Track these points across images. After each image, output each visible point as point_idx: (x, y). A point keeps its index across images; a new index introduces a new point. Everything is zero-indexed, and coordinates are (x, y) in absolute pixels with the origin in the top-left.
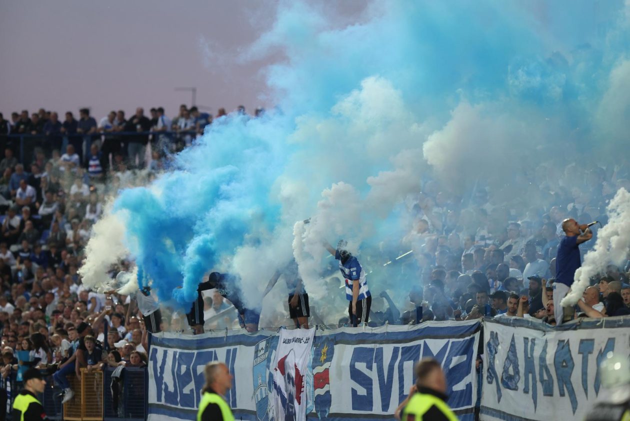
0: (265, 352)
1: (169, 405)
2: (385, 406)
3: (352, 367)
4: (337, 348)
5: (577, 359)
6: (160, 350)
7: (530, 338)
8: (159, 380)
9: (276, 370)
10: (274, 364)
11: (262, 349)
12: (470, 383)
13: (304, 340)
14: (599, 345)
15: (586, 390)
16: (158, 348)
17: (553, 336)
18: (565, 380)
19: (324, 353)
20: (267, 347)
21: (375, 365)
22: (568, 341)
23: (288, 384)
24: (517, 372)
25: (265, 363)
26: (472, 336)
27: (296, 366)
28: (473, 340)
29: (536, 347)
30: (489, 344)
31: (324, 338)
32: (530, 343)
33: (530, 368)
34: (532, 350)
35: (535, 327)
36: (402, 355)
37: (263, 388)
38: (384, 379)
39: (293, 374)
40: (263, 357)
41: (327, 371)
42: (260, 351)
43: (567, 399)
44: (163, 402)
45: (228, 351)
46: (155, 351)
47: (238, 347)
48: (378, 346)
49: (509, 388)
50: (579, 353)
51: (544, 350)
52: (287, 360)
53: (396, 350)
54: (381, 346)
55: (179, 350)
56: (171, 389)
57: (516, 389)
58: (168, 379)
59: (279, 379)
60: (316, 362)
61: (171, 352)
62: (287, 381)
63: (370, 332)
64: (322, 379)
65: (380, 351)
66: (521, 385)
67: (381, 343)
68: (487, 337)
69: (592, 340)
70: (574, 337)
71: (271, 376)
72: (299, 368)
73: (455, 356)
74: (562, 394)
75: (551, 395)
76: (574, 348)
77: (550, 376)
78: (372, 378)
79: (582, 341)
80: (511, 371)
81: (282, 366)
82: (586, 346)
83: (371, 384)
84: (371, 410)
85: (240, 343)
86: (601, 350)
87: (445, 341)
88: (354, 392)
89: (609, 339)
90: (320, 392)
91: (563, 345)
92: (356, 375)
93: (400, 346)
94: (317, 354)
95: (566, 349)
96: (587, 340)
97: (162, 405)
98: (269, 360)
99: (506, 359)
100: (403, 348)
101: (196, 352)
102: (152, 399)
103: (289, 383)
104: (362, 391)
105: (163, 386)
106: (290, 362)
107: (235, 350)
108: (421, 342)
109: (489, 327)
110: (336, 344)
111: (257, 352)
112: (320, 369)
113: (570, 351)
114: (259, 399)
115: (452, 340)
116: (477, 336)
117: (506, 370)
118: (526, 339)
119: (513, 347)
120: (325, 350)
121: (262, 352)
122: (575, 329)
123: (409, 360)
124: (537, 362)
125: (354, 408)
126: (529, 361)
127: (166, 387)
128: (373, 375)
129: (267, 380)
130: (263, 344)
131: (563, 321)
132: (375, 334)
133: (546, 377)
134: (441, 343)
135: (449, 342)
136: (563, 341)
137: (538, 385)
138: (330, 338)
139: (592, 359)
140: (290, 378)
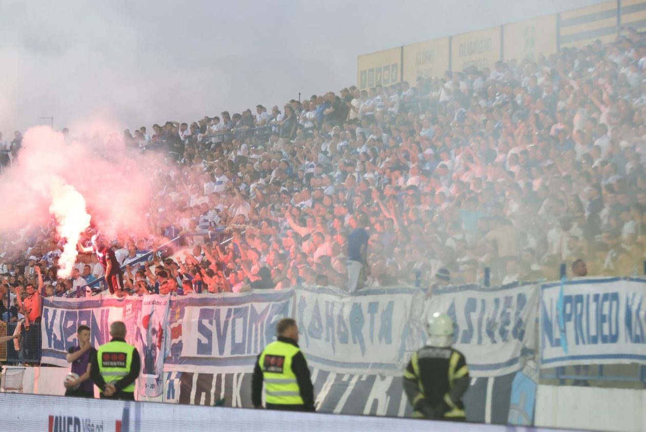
0: (132, 312)
1: (57, 350)
2: (221, 351)
3: (200, 323)
4: (187, 309)
5: (367, 316)
6: (51, 310)
7: (330, 301)
8: (50, 332)
10: (140, 320)
11: (129, 310)
13: (163, 302)
14: (383, 306)
15: (372, 339)
16: (49, 308)
17: (348, 300)
18: (357, 332)
19: (178, 313)
20: (133, 308)
21: (214, 321)
22: (360, 304)
24: (320, 325)
25: (132, 320)
26: (287, 300)
27: (159, 323)
28: (288, 303)
29: (335, 308)
30: (299, 304)
31: (177, 302)
32: (330, 306)
33: (330, 323)
34: (332, 310)
35: (335, 293)
36: (234, 314)
38: (221, 332)
39: (157, 328)
40: (130, 316)
41: (180, 326)
42: (127, 311)
43: (358, 346)
44: (53, 348)
45: (103, 311)
46: (47, 311)
47: (110, 308)
48: (217, 307)
49: (313, 336)
50: (368, 312)
51: (341, 310)
52: (151, 318)
53: (229, 311)
54: (219, 307)
55: (65, 310)
56: (59, 338)
57: (319, 338)
58: (56, 331)
60: (172, 319)
61: (59, 311)
63: (211, 297)
64: (177, 332)
65: (218, 311)
66: (324, 335)
67: (219, 305)
68: (298, 301)
69: (377, 303)
70: (364, 301)
71: (139, 329)
73: (275, 314)
74: (355, 342)
75: (347, 343)
76: (365, 309)
77: (346, 329)
78: (212, 331)
79: (370, 304)
80: (317, 325)
82: (373, 307)
83: (211, 335)
84: (211, 354)
85: (112, 305)
86: (384, 310)
87: (267, 304)
88: (199, 341)
89: (389, 302)
90: (176, 341)
91: (356, 307)
92: (202, 329)
93: (233, 307)
94: (173, 314)
95: (358, 310)
96: (374, 303)
97: (52, 350)
98: (136, 317)
99: (312, 317)
100: (235, 309)
101: (78, 311)
102: (45, 345)
103: (153, 335)
104: (205, 341)
105: (53, 336)
106: (155, 319)
107: (108, 311)
108: (249, 305)
109: (300, 293)
110: (186, 305)
111: (125, 312)
112: (175, 325)
113: (361, 311)
115: (272, 303)
116: (291, 300)
117: (312, 325)
118: (327, 302)
119: (317, 308)
120: (178, 310)
121: (130, 312)
122: (365, 295)
123: (240, 317)
124: (336, 319)
125: (198, 353)
126: (330, 318)
127: (55, 336)
128: (213, 329)
129: (135, 332)
130: (129, 306)
132: (214, 299)
133: (342, 330)
134: (264, 305)
135: (270, 304)
136: (357, 304)
137: (336, 336)
138: (181, 302)
139: (378, 316)
140: (155, 331)
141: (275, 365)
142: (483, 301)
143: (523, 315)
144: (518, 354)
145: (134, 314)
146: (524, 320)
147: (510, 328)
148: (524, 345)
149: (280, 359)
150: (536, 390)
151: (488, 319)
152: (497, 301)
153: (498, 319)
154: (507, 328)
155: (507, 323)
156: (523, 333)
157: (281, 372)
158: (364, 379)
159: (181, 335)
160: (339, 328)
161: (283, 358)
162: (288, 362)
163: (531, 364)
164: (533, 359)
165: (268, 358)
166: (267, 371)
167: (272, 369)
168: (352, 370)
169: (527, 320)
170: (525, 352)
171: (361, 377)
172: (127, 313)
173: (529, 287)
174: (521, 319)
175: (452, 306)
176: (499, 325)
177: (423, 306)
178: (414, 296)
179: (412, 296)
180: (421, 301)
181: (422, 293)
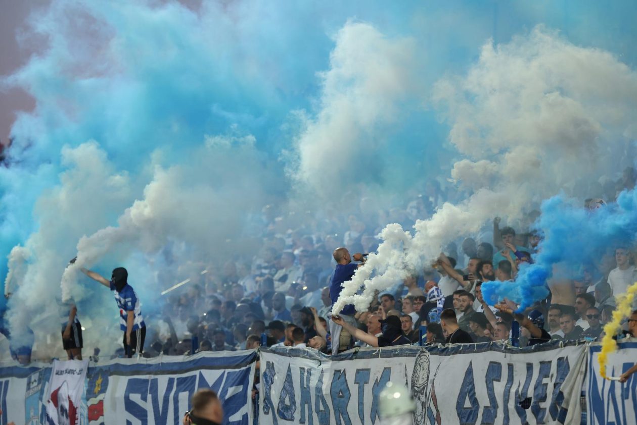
0: (39, 384)
3: (127, 398)
4: (111, 379)
5: (354, 389)
7: (306, 368)
9: (49, 402)
10: (47, 396)
11: (35, 381)
12: (247, 414)
13: (78, 371)
14: (375, 375)
15: (362, 420)
17: (328, 366)
18: (341, 410)
19: (99, 385)
20: (40, 380)
21: (149, 396)
22: (344, 371)
23: (61, 416)
24: (293, 402)
25: (38, 395)
26: (248, 366)
27: (69, 398)
28: (249, 370)
29: (312, 377)
30: (265, 374)
31: (98, 370)
32: (306, 374)
33: (306, 399)
34: (308, 380)
35: (311, 357)
36: (178, 385)
37: (35, 421)
38: (159, 411)
39: (66, 406)
40: (36, 389)
41: (101, 402)
42: (33, 383)
47: (10, 379)
48: (153, 377)
49: (284, 418)
50: (356, 383)
51: (320, 380)
52: (60, 392)
53: (171, 381)
54: (156, 377)
57: (292, 419)
59: (52, 412)
60: (90, 393)
62: (60, 413)
63: (144, 363)
64: (96, 411)
65: (155, 382)
66: (297, 416)
67: (156, 374)
69: (369, 370)
70: (350, 367)
71: (44, 408)
72: (73, 400)
73: (231, 386)
76: (351, 377)
77: (326, 406)
78: (147, 410)
79: (358, 371)
80: (287, 402)
81: (55, 398)
82: (362, 376)
83: (146, 416)
85: (11, 375)
86: (377, 380)
87: (220, 372)
88: (128, 423)
89: (385, 368)
90: (95, 423)
91: (339, 375)
92: (131, 406)
93: (176, 376)
94: (91, 385)
95: (342, 379)
96: (363, 370)
98: (42, 392)
99: (282, 389)
100: (178, 379)
103: (63, 415)
104: (137, 423)
106: (64, 393)
107: (7, 383)
108: (196, 373)
109: (265, 357)
110: (111, 374)
111: (29, 384)
112: (94, 401)
113: (346, 381)
115: (227, 371)
116: (253, 366)
117: (282, 401)
118: (302, 369)
119: (289, 378)
120: (99, 381)
121: (35, 384)
122: (351, 359)
123: (185, 390)
124: (313, 393)
126: (305, 391)
128: (148, 406)
129: (40, 412)
131: (339, 351)
132: (150, 365)
133: (322, 408)
134: (217, 373)
135: (224, 372)
136: (340, 371)
137: (314, 416)
138: (104, 370)
139: (368, 389)
140: (63, 410)
142: (511, 367)
143: (565, 388)
146: (565, 395)
147: (547, 405)
151: (517, 392)
152: (530, 367)
153: (531, 392)
154: (542, 405)
155: (544, 399)
156: (565, 412)
159: (103, 415)
160: (317, 406)
169: (570, 394)
172: (32, 386)
173: (573, 348)
174: (561, 393)
175: (469, 372)
176: (533, 401)
177: (429, 371)
178: (417, 359)
179: (414, 359)
180: (426, 365)
181: (428, 354)
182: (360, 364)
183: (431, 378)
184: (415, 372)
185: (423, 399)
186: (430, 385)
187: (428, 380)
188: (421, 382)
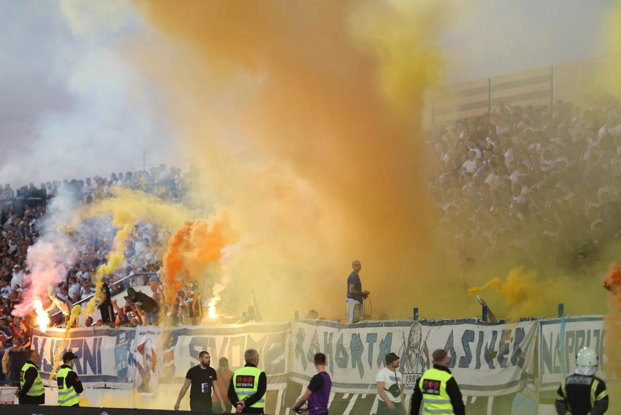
0: (126, 340)
1: (47, 372)
4: (180, 337)
5: (366, 346)
6: (40, 339)
7: (329, 333)
9: (135, 351)
11: (123, 338)
12: (284, 359)
13: (157, 332)
14: (381, 337)
15: (370, 364)
16: (39, 337)
17: (347, 331)
18: (357, 358)
19: (171, 341)
20: (126, 338)
21: (209, 348)
22: (359, 334)
23: (145, 360)
25: (126, 347)
26: (285, 331)
27: (152, 349)
28: (285, 333)
29: (333, 338)
31: (172, 332)
32: (328, 336)
33: (328, 351)
34: (331, 339)
36: (231, 342)
37: (124, 363)
39: (150, 354)
40: (123, 344)
41: (172, 352)
42: (121, 340)
43: (357, 370)
45: (95, 340)
46: (36, 339)
47: (103, 337)
48: (211, 336)
50: (367, 342)
53: (226, 340)
54: (214, 336)
55: (56, 339)
56: (49, 362)
58: (47, 356)
59: (138, 357)
60: (167, 346)
61: (49, 339)
62: (145, 358)
65: (213, 339)
67: (214, 334)
69: (376, 334)
70: (363, 332)
71: (131, 355)
72: (154, 350)
73: (273, 343)
74: (354, 367)
75: (345, 367)
76: (364, 339)
77: (346, 355)
79: (368, 335)
82: (372, 338)
85: (105, 334)
86: (382, 340)
87: (264, 334)
89: (388, 333)
90: (168, 364)
91: (356, 337)
93: (229, 336)
95: (357, 339)
96: (372, 334)
98: (129, 345)
99: (311, 345)
100: (231, 338)
101: (70, 339)
103: (147, 359)
107: (101, 340)
108: (245, 334)
110: (180, 335)
111: (118, 342)
112: (168, 351)
113: (360, 341)
114: (120, 369)
115: (269, 334)
116: (288, 331)
117: (310, 352)
118: (326, 333)
119: (316, 338)
120: (172, 339)
121: (123, 340)
122: (363, 327)
123: (237, 345)
126: (328, 346)
127: (45, 361)
129: (128, 357)
130: (123, 336)
131: (354, 322)
132: (210, 330)
133: (341, 356)
134: (261, 335)
135: (267, 335)
136: (356, 334)
137: (334, 361)
138: (175, 332)
139: (376, 345)
140: (148, 356)
141: (433, 388)
142: (481, 333)
143: (523, 346)
144: (519, 378)
145: (127, 342)
146: (523, 350)
147: (509, 356)
148: (524, 370)
149: (437, 383)
150: (537, 408)
151: (486, 348)
152: (495, 333)
153: (497, 348)
154: (505, 356)
155: (507, 352)
156: (523, 360)
157: (438, 394)
158: (364, 397)
159: (173, 359)
160: (337, 354)
161: (439, 382)
162: (443, 386)
163: (530, 386)
164: (533, 382)
165: (427, 382)
166: (426, 393)
167: (430, 391)
168: (352, 390)
169: (526, 349)
170: (524, 376)
171: (360, 396)
172: (120, 341)
173: (528, 322)
174: (520, 350)
175: (451, 336)
176: (498, 354)
177: (421, 335)
178: (412, 328)
179: (410, 328)
180: (419, 332)
181: (420, 325)
182: (370, 330)
183: (423, 339)
184: (410, 335)
185: (417, 351)
186: (422, 344)
187: (420, 340)
188: (415, 341)
